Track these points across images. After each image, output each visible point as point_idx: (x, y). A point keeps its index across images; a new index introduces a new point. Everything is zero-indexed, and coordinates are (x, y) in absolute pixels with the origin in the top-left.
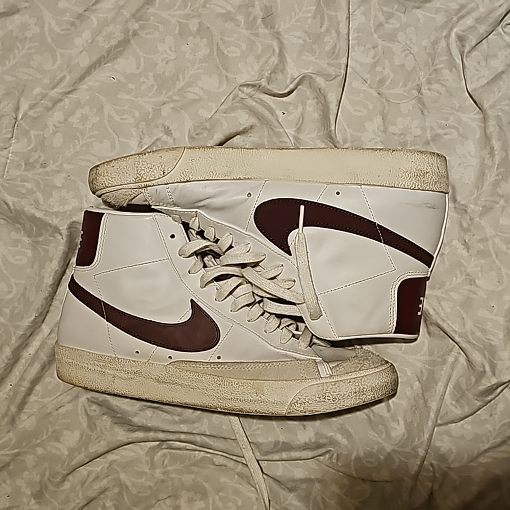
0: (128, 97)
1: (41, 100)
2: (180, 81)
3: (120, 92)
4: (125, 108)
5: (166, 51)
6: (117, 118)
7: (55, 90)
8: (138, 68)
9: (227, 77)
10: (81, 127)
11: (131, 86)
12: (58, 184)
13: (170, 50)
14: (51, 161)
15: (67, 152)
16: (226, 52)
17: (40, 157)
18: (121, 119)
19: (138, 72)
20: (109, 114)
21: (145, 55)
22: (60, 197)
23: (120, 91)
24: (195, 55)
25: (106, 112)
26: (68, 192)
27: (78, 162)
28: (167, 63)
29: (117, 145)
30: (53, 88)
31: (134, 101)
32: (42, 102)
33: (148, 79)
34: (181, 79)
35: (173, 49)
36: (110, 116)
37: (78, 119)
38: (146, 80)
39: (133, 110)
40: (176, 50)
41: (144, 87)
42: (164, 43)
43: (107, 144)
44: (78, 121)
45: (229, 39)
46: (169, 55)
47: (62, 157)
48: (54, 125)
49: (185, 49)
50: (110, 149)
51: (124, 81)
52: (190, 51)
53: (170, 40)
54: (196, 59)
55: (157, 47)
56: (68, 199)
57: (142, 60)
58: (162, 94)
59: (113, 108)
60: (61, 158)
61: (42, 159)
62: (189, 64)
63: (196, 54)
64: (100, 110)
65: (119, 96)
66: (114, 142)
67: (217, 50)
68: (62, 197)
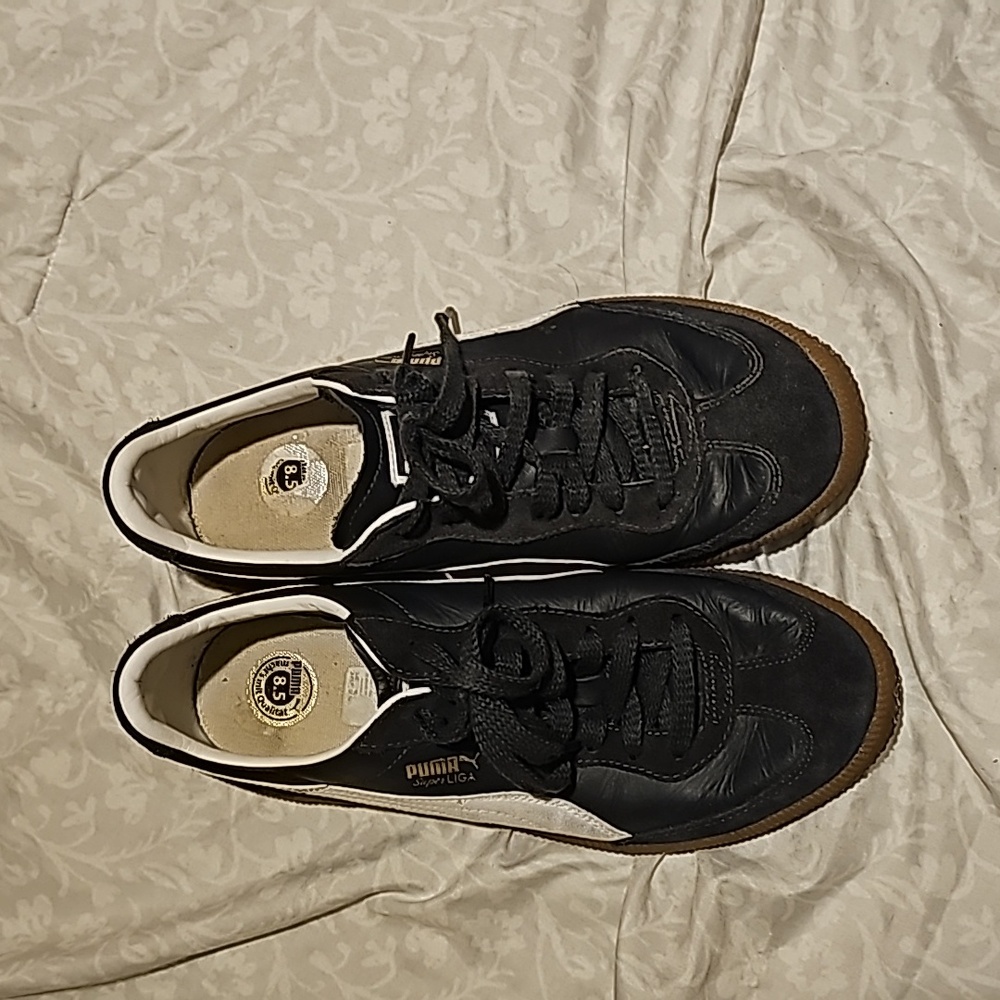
0: (297, 185)
1: (129, 168)
2: (411, 167)
3: (281, 173)
4: (287, 207)
5: (389, 99)
6: (267, 227)
7: (161, 152)
8: (323, 125)
9: (507, 166)
10: (195, 239)
11: (305, 162)
12: (144, 355)
13: (399, 95)
14: (134, 304)
15: (165, 289)
16: (512, 112)
17: (113, 290)
18: (276, 230)
19: (321, 133)
20: (252, 216)
21: (342, 101)
22: (145, 382)
23: (280, 170)
24: (445, 113)
25: (247, 212)
26: (160, 373)
27: (185, 314)
28: (388, 125)
29: (262, 288)
30: (156, 148)
31: (306, 195)
32: (130, 171)
33: (342, 151)
34: (415, 163)
35: (404, 95)
36: (253, 221)
37: (192, 222)
38: (339, 154)
39: (302, 213)
40: (409, 96)
41: (331, 167)
42: (387, 80)
43: (240, 281)
44: (192, 226)
45: (521, 86)
46: (395, 107)
47: (155, 300)
48: (143, 226)
49: (428, 96)
50: (246, 293)
51: (291, 150)
52: (438, 102)
53: (399, 76)
54: (447, 122)
55: (370, 87)
56: (159, 388)
57: (335, 108)
58: (368, 188)
59: (263, 204)
60: (151, 300)
61: (117, 295)
62: (433, 133)
63: (449, 111)
64: (236, 206)
65: (277, 182)
66: (256, 278)
67: (494, 106)
68: (149, 383)
